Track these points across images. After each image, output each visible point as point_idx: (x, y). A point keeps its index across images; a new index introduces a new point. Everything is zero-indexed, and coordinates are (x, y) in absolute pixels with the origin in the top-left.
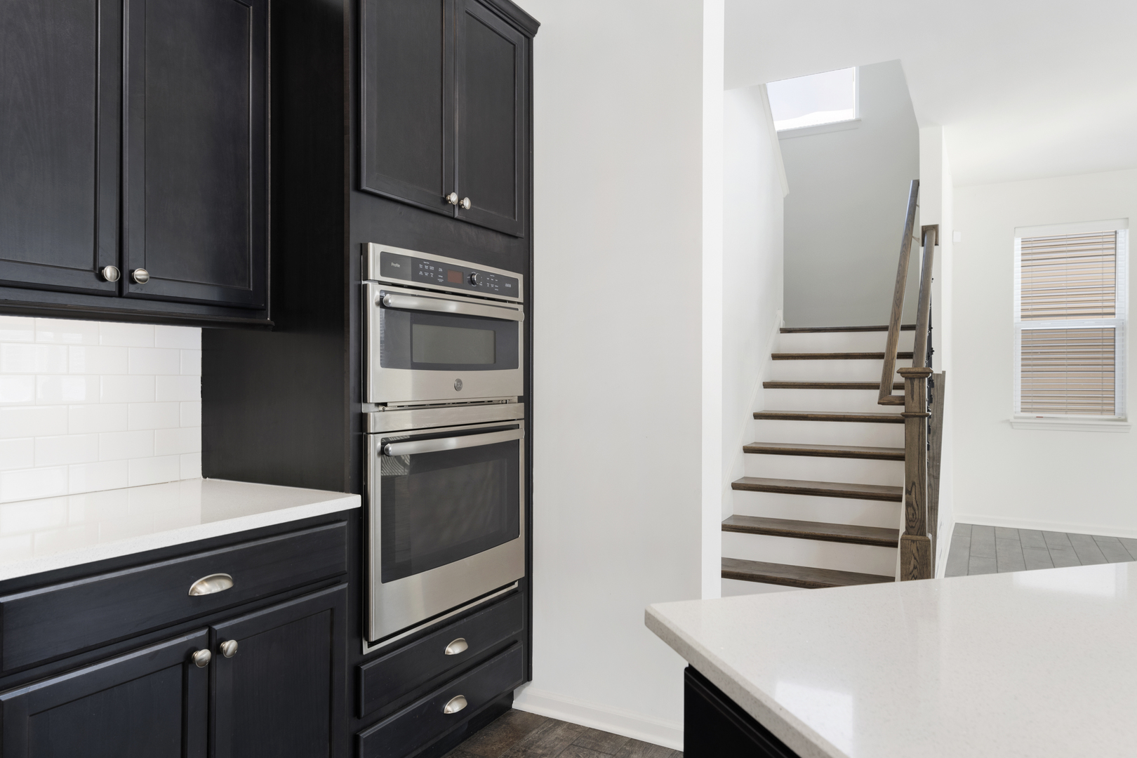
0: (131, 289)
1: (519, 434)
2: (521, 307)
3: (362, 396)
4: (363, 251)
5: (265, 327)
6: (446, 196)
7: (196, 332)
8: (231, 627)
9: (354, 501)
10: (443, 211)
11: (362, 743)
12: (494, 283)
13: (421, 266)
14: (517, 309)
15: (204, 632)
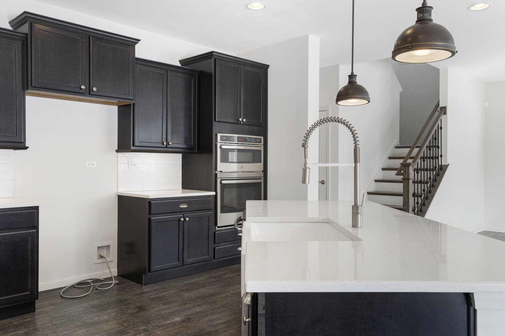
0: (169, 146)
1: (262, 181)
2: (262, 146)
3: (216, 169)
4: (216, 135)
5: (196, 153)
6: (239, 119)
7: (181, 155)
8: (187, 215)
9: (214, 193)
10: (238, 123)
11: (216, 250)
12: (253, 140)
13: (231, 138)
14: (261, 147)
15: (183, 215)
